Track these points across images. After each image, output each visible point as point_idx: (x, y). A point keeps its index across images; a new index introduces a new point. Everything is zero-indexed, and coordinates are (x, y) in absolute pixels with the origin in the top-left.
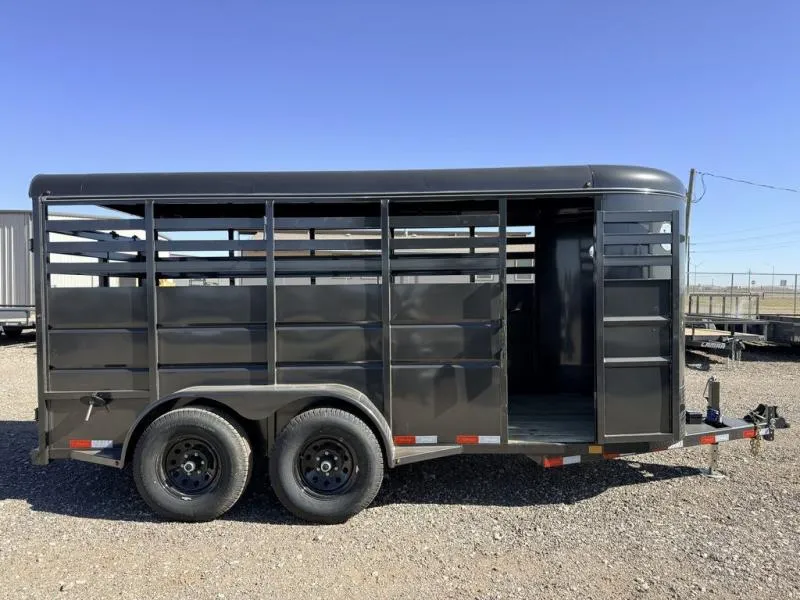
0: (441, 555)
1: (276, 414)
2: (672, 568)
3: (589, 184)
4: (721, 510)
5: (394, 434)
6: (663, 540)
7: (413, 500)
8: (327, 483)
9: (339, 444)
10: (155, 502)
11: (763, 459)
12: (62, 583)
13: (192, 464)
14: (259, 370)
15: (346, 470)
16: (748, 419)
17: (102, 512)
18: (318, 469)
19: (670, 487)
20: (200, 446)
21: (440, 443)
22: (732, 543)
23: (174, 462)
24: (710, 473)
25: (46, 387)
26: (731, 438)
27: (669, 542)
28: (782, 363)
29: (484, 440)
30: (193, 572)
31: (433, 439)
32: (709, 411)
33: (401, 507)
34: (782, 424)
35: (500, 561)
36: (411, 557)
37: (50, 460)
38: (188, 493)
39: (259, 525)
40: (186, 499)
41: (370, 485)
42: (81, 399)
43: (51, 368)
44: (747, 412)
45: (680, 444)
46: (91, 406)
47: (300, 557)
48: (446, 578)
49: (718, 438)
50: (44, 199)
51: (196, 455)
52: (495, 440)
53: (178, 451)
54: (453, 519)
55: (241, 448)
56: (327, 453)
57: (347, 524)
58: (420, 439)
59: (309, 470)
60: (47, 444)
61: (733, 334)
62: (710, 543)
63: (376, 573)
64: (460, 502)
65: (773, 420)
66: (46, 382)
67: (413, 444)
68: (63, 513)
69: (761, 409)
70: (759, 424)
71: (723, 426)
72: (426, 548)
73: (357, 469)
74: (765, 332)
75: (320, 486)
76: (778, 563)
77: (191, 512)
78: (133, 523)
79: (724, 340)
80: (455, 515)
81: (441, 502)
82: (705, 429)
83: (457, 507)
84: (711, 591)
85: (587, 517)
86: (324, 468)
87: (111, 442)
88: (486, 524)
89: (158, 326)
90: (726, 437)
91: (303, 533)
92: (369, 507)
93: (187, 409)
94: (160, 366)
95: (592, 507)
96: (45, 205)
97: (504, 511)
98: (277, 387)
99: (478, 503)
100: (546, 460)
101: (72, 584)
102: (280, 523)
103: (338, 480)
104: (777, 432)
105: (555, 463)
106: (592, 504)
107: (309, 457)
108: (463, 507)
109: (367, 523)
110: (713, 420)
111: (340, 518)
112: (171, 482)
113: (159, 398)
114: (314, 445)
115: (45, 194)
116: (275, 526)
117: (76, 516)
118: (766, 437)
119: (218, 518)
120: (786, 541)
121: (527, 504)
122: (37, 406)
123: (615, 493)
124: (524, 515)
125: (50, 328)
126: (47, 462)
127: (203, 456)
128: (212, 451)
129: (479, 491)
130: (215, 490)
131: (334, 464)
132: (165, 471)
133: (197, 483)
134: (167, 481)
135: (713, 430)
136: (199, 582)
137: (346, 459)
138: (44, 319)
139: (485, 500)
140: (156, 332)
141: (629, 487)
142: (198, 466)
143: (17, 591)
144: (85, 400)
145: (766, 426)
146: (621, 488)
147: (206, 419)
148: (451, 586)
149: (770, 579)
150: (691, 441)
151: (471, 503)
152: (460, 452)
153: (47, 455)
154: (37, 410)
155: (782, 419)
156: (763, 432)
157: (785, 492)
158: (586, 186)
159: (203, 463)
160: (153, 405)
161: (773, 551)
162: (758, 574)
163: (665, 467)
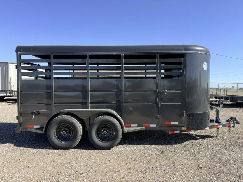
0: (140, 158)
1: (89, 118)
2: (208, 162)
3: (183, 50)
4: (221, 147)
5: (125, 124)
6: (205, 154)
7: (130, 144)
8: (105, 138)
9: (109, 126)
10: (54, 143)
11: (231, 133)
12: (28, 165)
13: (65, 132)
14: (84, 105)
15: (111, 134)
16: (227, 121)
17: (37, 147)
18: (103, 134)
19: (205, 141)
20: (67, 127)
21: (138, 127)
22: (225, 155)
23: (59, 132)
24: (216, 137)
25: (20, 109)
26: (223, 126)
27: (207, 155)
28: (235, 109)
29: (151, 126)
30: (67, 163)
31: (136, 125)
32: (216, 119)
33: (127, 145)
34: (238, 123)
35: (158, 160)
36: (131, 158)
37: (21, 131)
38: (63, 141)
39: (85, 150)
40: (63, 142)
41: (118, 138)
42: (31, 113)
43: (22, 104)
44: (227, 119)
45: (208, 128)
46: (34, 115)
47: (98, 158)
48: (142, 164)
49: (219, 126)
50: (20, 53)
51: (66, 129)
52: (155, 126)
53: (60, 128)
54: (142, 149)
55: (80, 127)
56: (105, 129)
57: (111, 150)
58: (132, 125)
59: (100, 134)
60: (20, 126)
61: (220, 100)
62: (219, 155)
63: (121, 163)
64: (144, 144)
65: (235, 121)
66: (20, 108)
67: (130, 127)
68: (25, 147)
69: (231, 118)
70: (231, 123)
71: (220, 123)
72: (135, 156)
73: (114, 134)
74: (230, 99)
75: (103, 139)
76: (239, 160)
77: (64, 146)
78: (47, 150)
79: (218, 101)
80: (143, 147)
81: (138, 144)
82: (215, 124)
83: (143, 146)
84: (220, 167)
85: (182, 148)
86: (105, 133)
87: (39, 126)
88: (152, 150)
89: (54, 91)
90: (221, 126)
91: (98, 152)
92: (117, 145)
93: (63, 116)
94: (55, 103)
95: (183, 146)
96: (20, 55)
97: (157, 147)
98: (90, 109)
99: (149, 145)
100: (170, 132)
101: (31, 166)
102: (91, 150)
103: (109, 137)
104: (236, 125)
105: (172, 133)
106: (183, 145)
107: (100, 130)
108: (145, 146)
109: (117, 150)
110: (217, 121)
111: (109, 148)
112: (58, 138)
113: (54, 112)
114: (101, 127)
115: (20, 51)
116: (90, 150)
117: (29, 148)
118: (233, 126)
119: (72, 148)
120: (240, 155)
121: (164, 145)
122: (17, 115)
123: (189, 142)
124: (163, 148)
125: (21, 92)
126: (20, 132)
127: (68, 130)
128: (71, 128)
129: (149, 141)
130: (72, 140)
131: (107, 132)
132: (57, 135)
133: (66, 138)
134: (57, 137)
135: (217, 124)
136: (69, 165)
137: (111, 131)
138: (20, 89)
139: (151, 144)
140: (54, 93)
141: (193, 141)
142: (67, 133)
143: (15, 167)
144: (32, 113)
145: (233, 123)
146: (191, 141)
147: (69, 119)
148: (144, 166)
149: (237, 164)
150: (211, 127)
151: (147, 145)
152: (144, 129)
153: (20, 130)
154: (17, 117)
155: (237, 121)
156: (232, 125)
157: (239, 142)
158: (182, 51)
159: (68, 132)
160: (52, 115)
161: (237, 157)
162: (233, 163)
163: (203, 136)
